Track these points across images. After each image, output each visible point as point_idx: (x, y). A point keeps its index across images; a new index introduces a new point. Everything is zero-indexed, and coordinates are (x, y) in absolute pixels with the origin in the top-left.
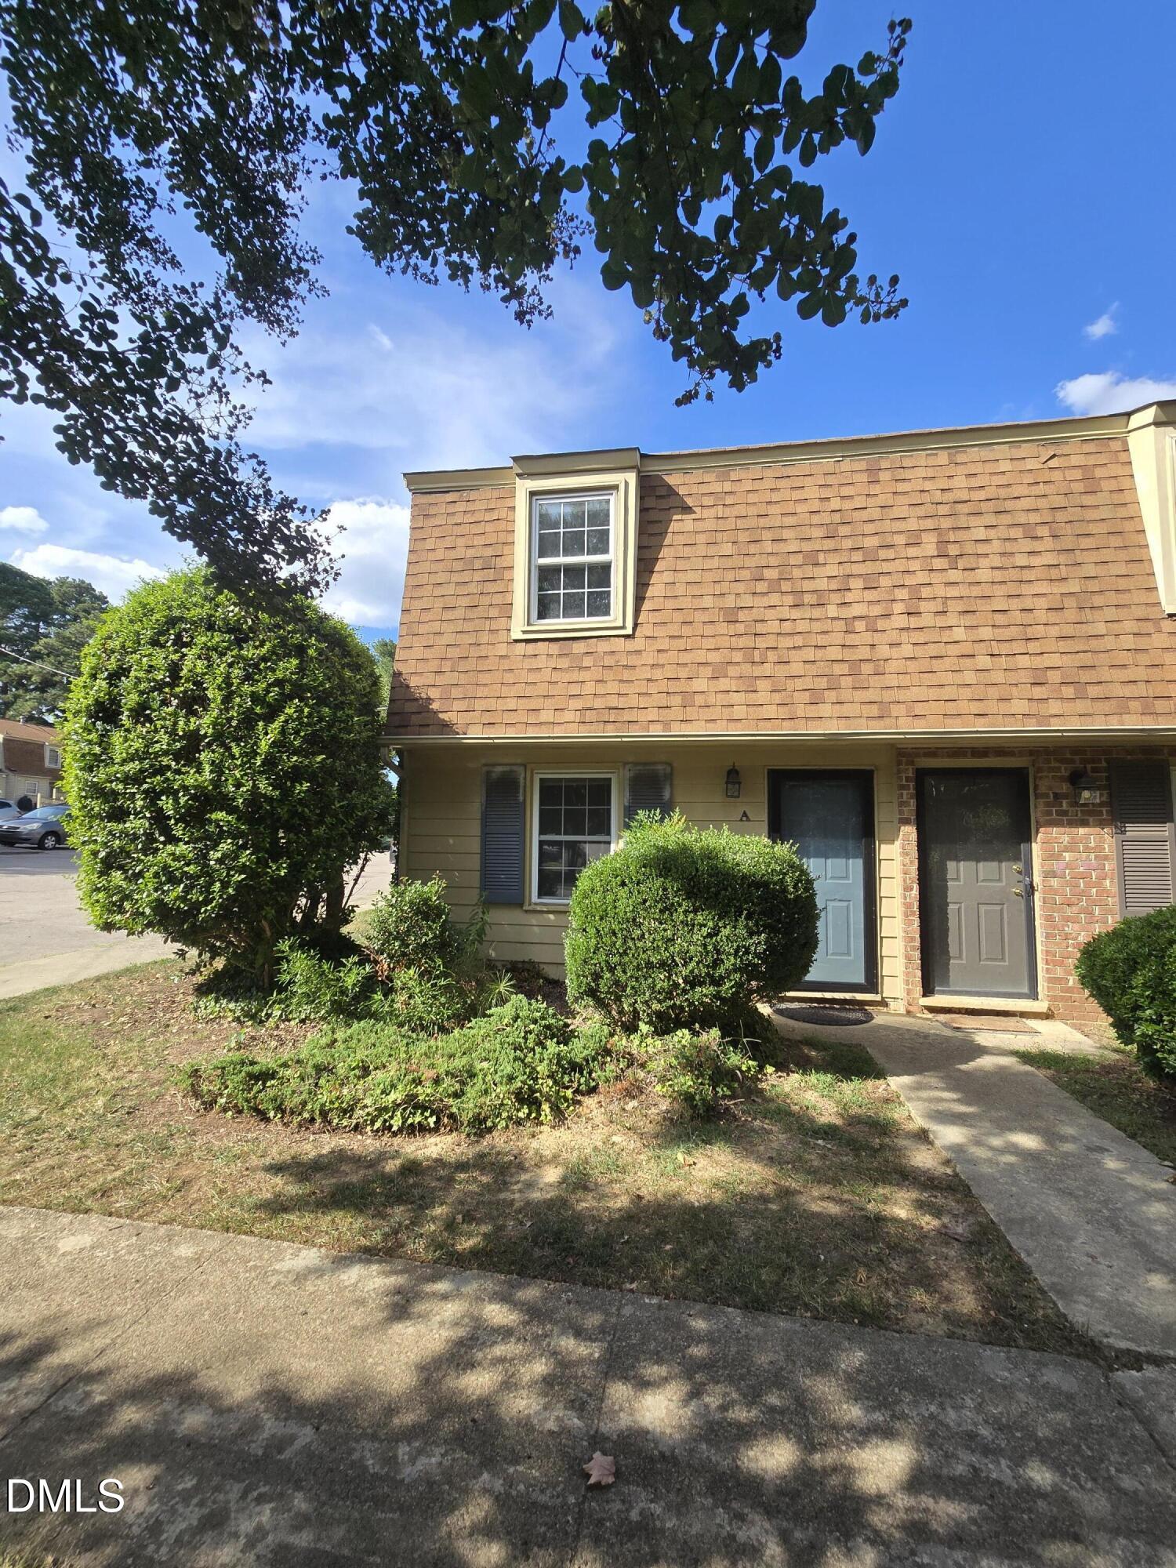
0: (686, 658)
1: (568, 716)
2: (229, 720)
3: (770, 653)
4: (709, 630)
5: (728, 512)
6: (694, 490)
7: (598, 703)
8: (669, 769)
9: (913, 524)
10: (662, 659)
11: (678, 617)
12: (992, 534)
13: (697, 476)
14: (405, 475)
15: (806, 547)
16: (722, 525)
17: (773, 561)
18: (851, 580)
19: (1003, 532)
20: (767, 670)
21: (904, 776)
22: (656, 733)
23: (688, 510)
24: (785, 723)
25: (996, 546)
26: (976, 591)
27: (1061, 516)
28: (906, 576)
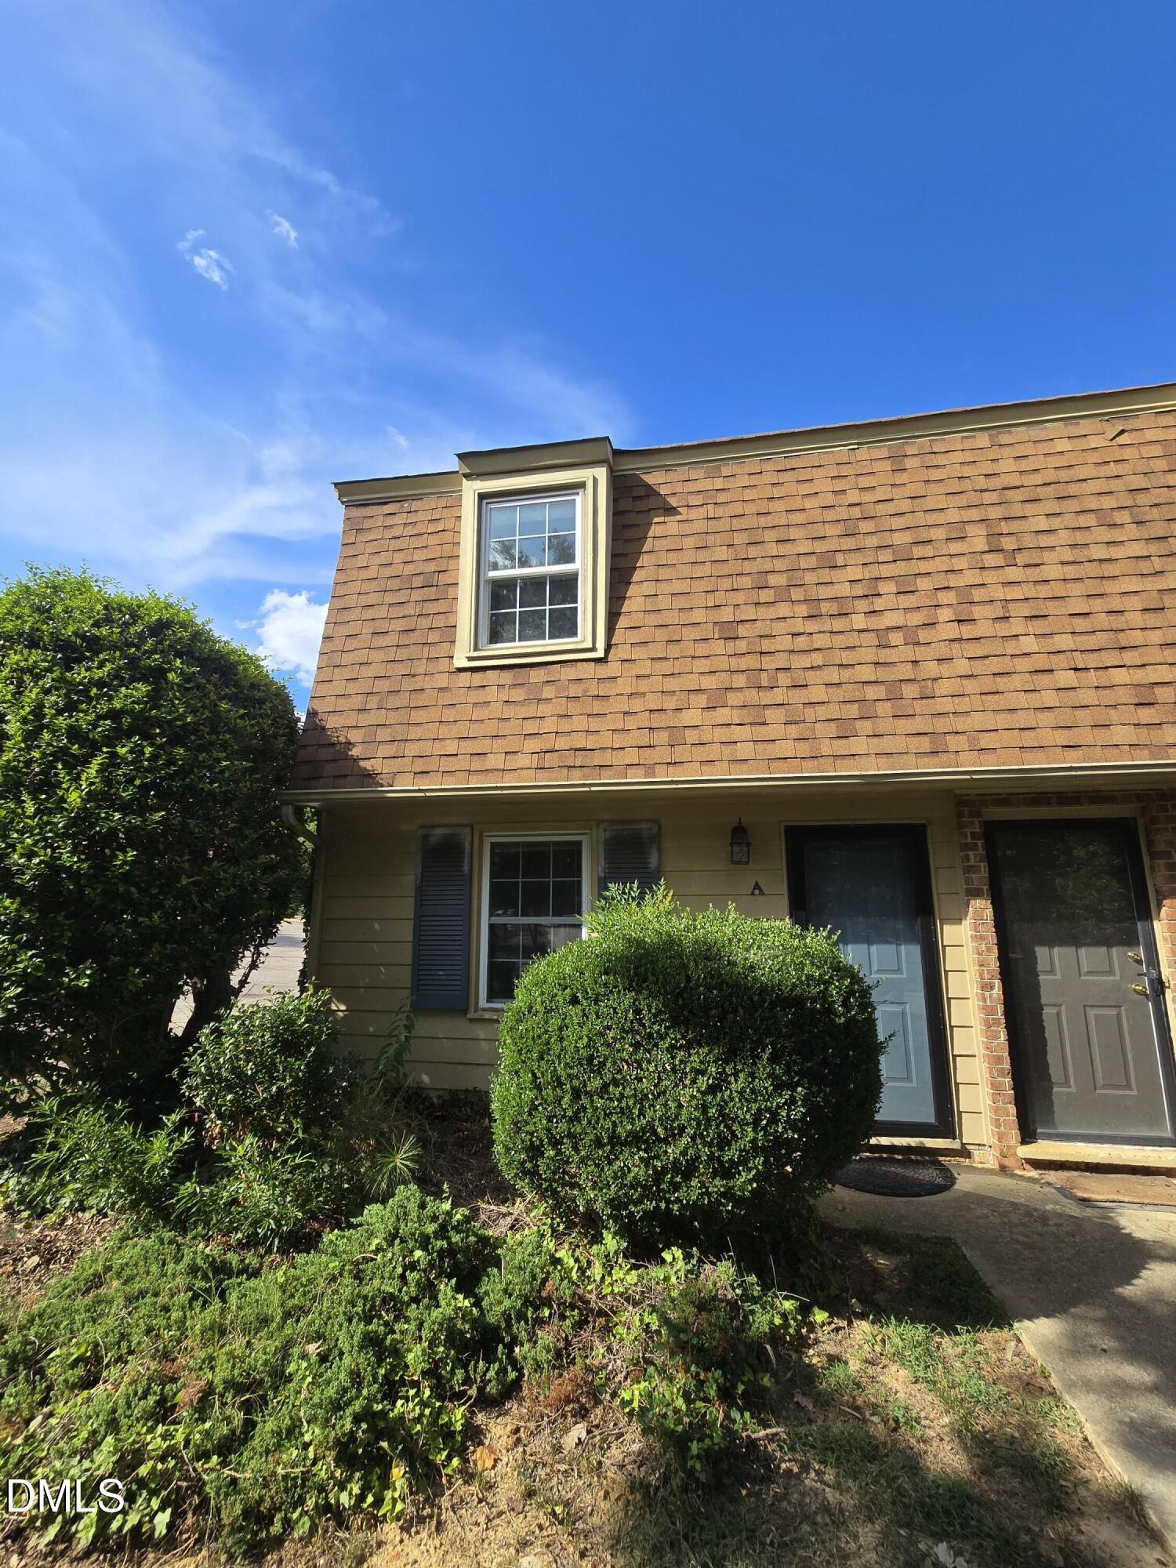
0: (673, 684)
1: (523, 760)
2: (29, 763)
3: (781, 675)
4: (702, 649)
5: (720, 511)
6: (679, 488)
7: (561, 743)
8: (655, 830)
9: (953, 516)
10: (643, 686)
11: (662, 635)
12: (1056, 523)
13: (682, 473)
14: (336, 485)
15: (820, 547)
16: (713, 526)
17: (779, 565)
18: (880, 584)
19: (1071, 521)
20: (778, 695)
21: (968, 831)
22: (636, 779)
23: (671, 511)
24: (805, 764)
25: (1064, 537)
26: (1044, 591)
27: (1142, 499)
28: (951, 576)
